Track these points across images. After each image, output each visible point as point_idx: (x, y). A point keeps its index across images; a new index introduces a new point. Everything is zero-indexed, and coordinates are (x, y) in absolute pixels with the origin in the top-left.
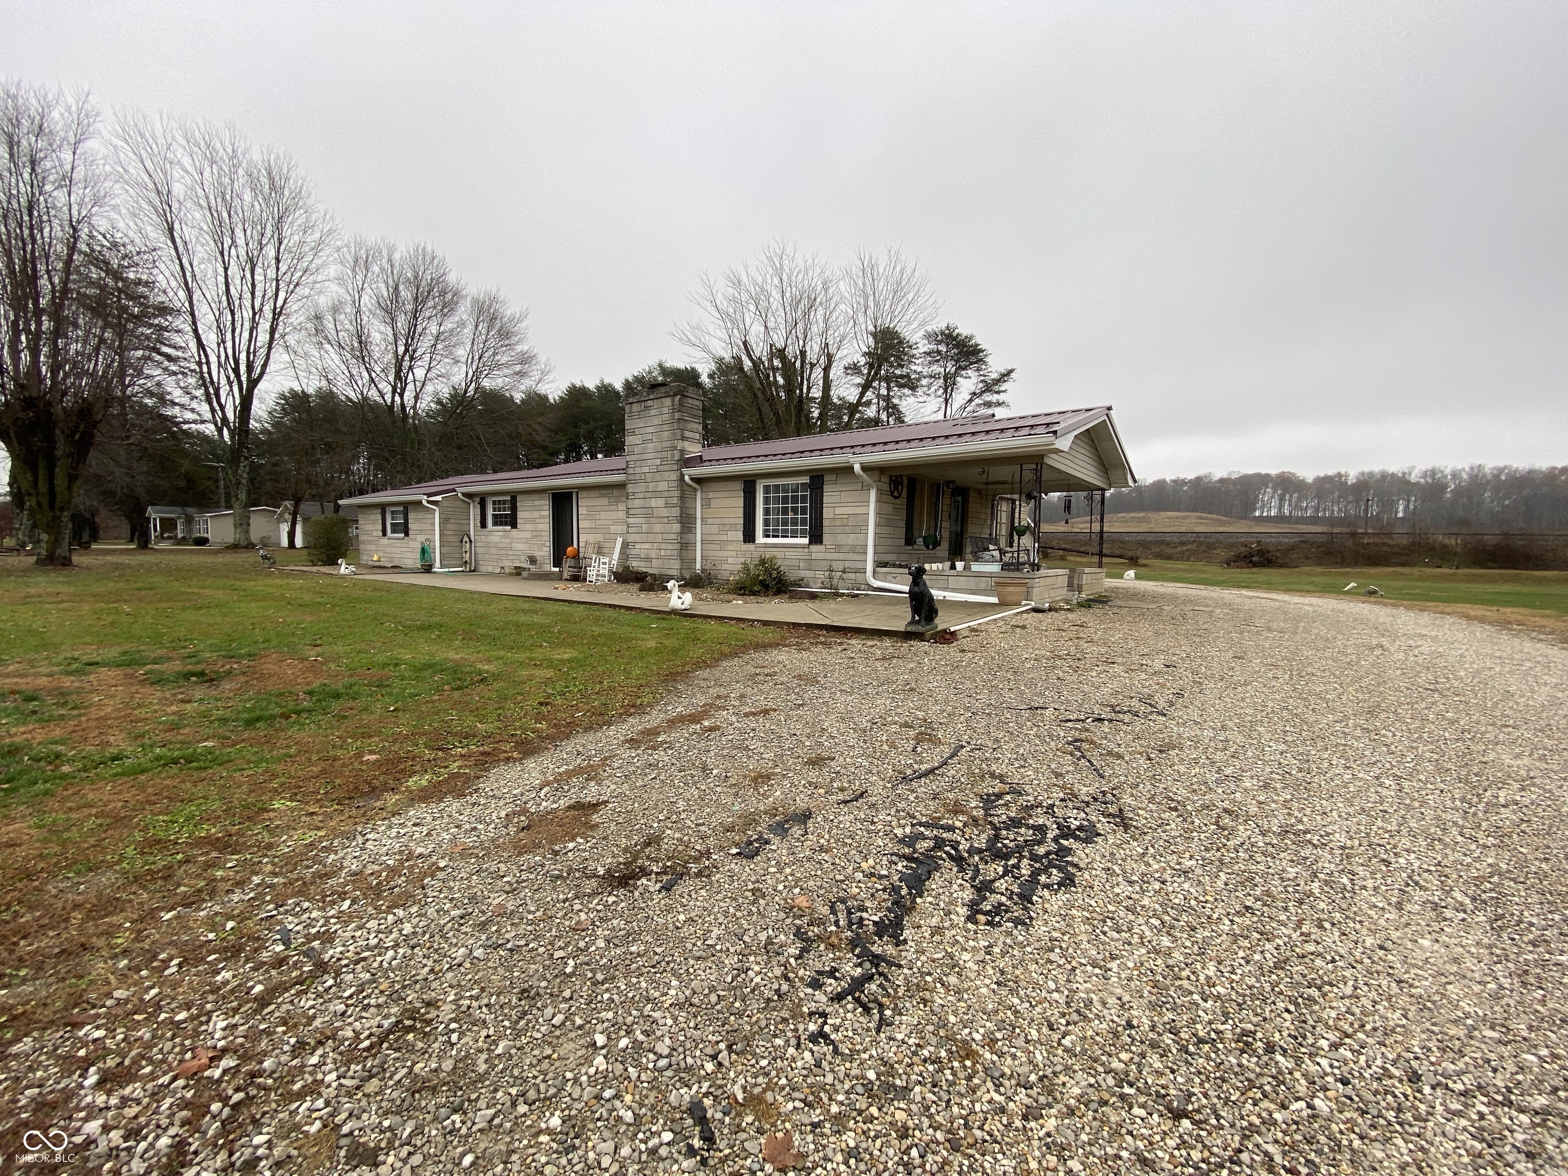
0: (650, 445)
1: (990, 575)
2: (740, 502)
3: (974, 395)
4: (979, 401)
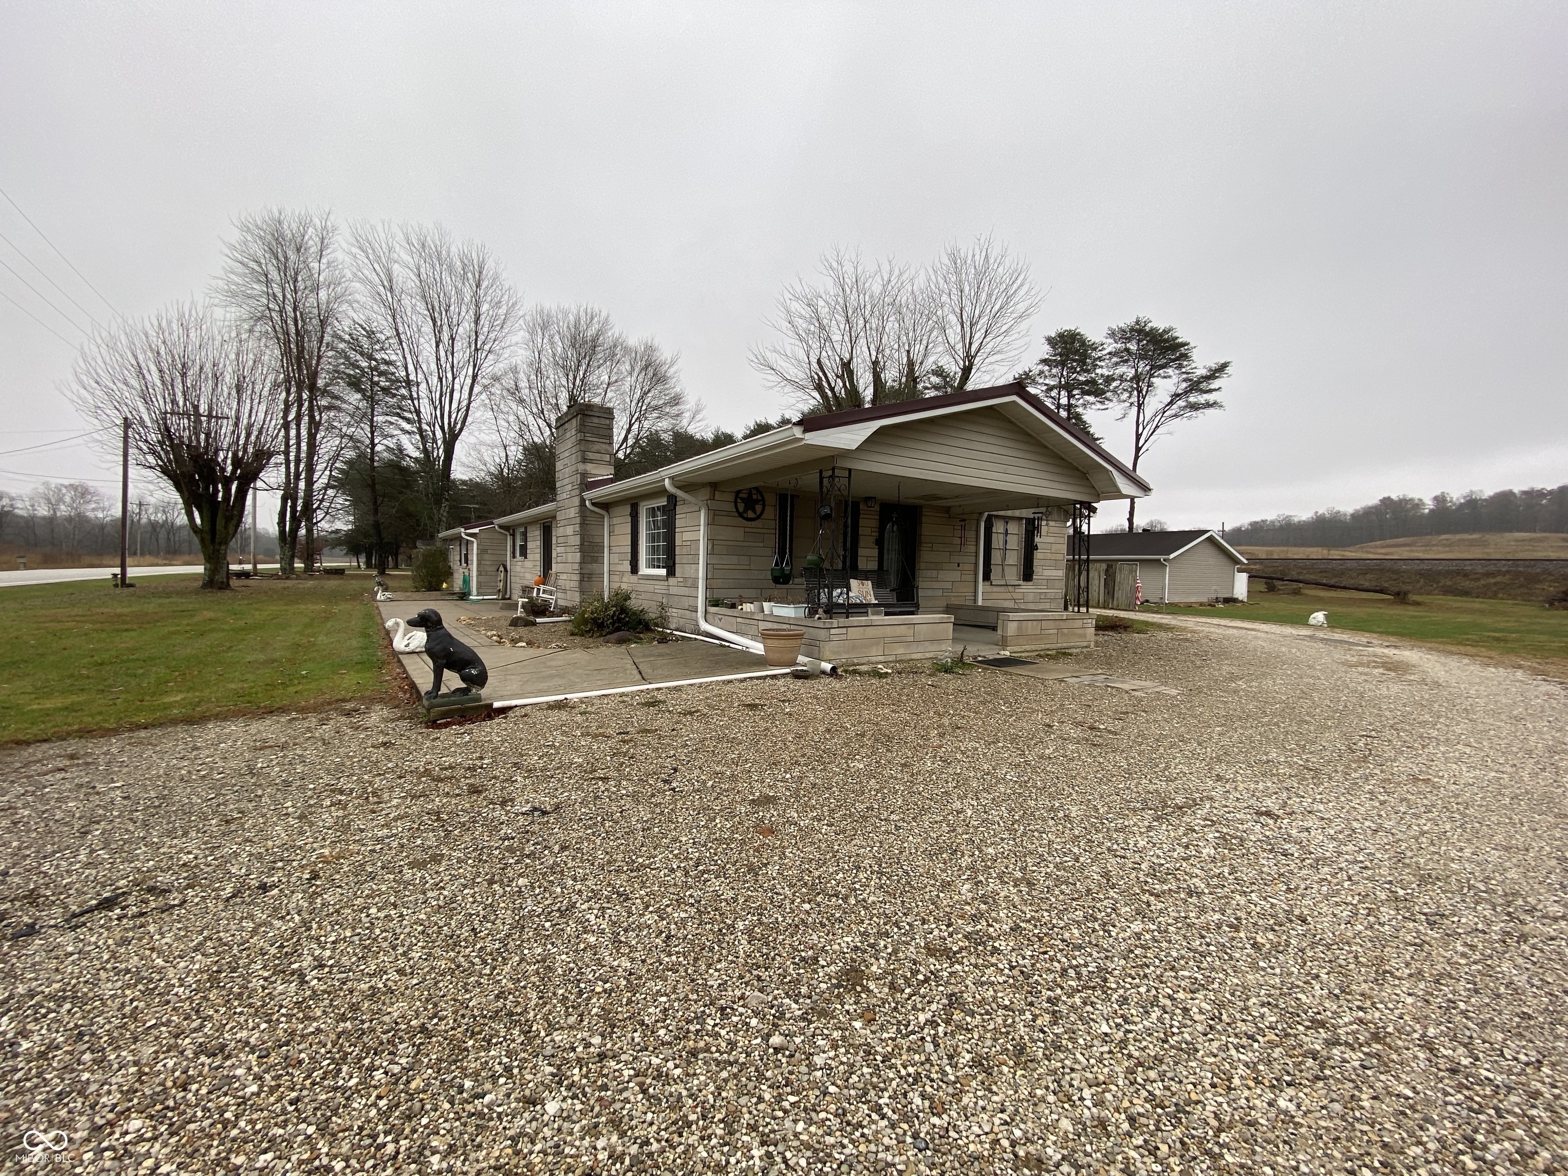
0: (567, 470)
2: (628, 528)
3: (1176, 396)
4: (1181, 403)
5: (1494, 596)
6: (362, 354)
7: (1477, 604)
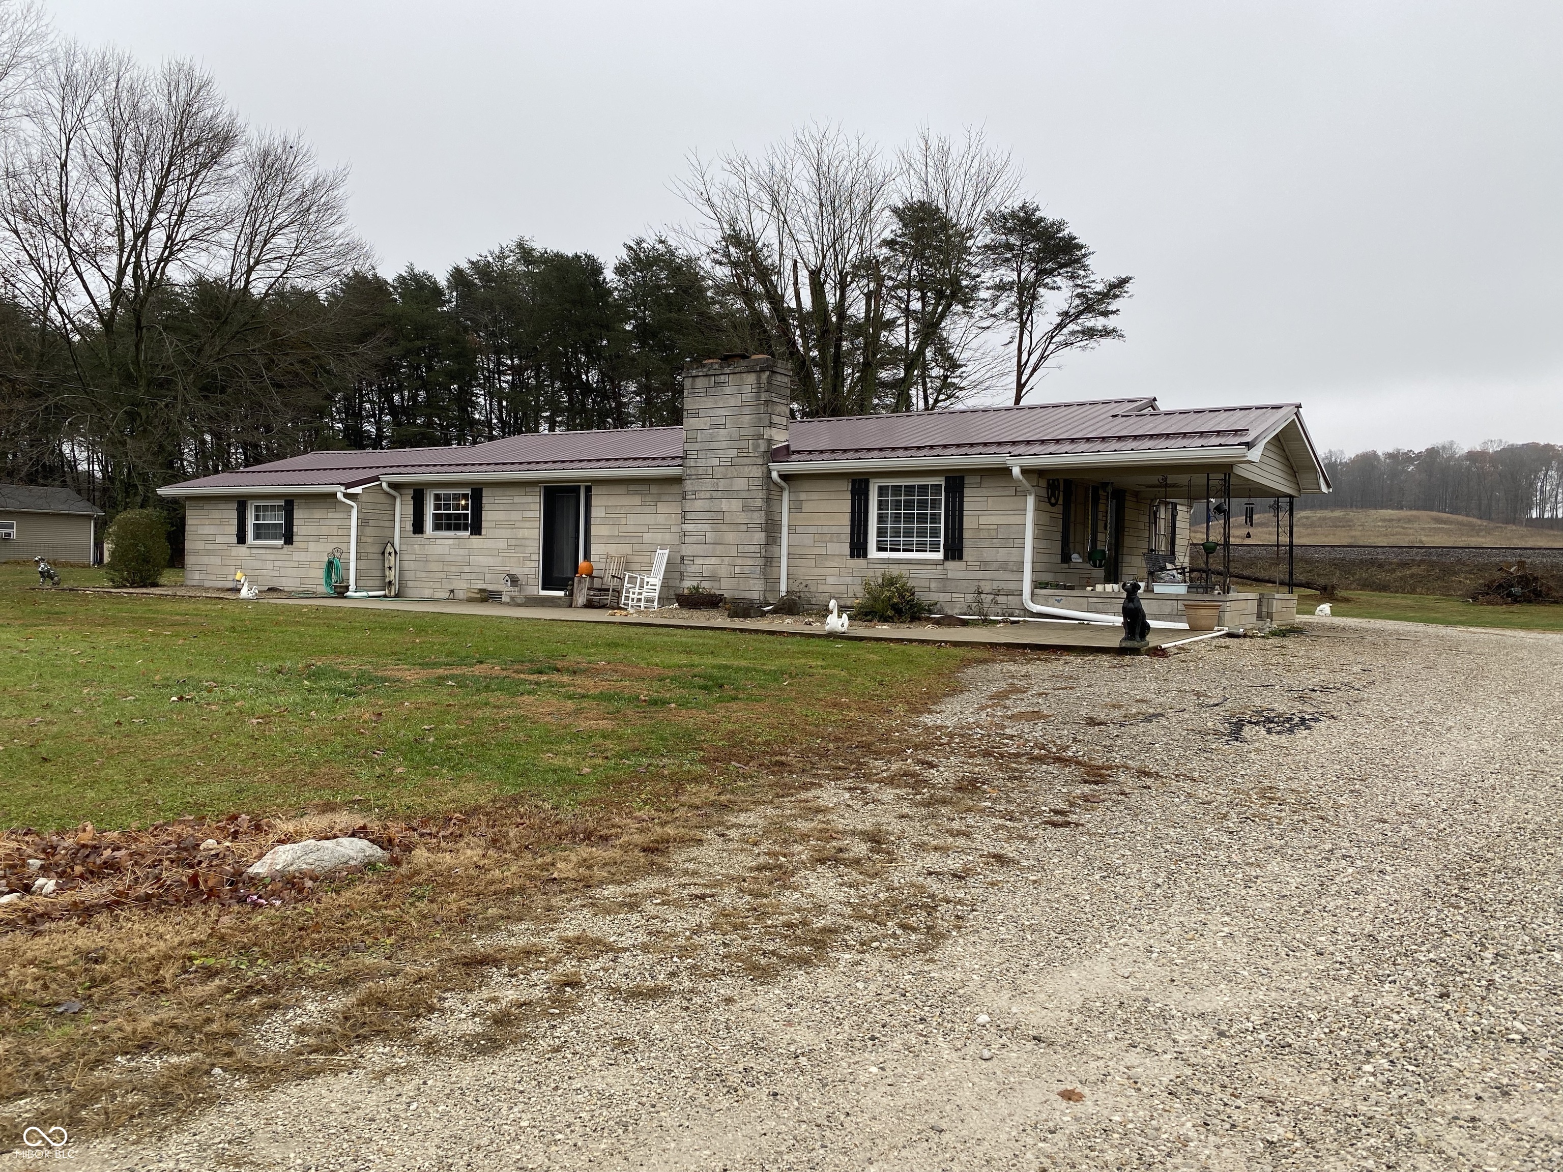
0: (723, 432)
1: (1176, 598)
2: (847, 506)
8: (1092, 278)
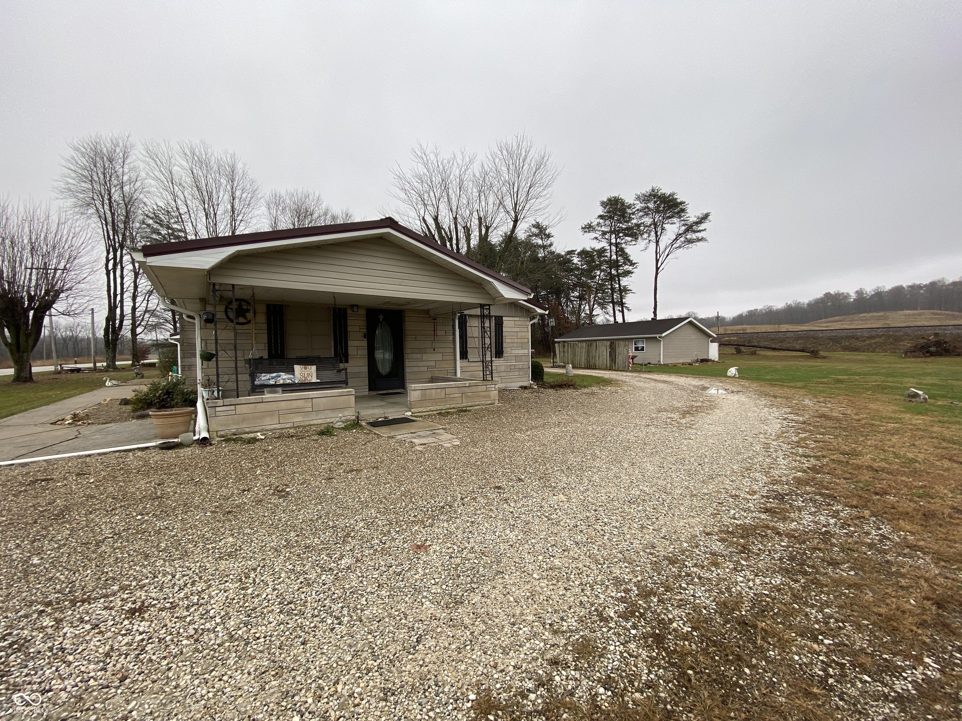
3: (679, 236)
4: (682, 239)
5: (874, 351)
6: (162, 226)
7: (861, 356)
8: (688, 215)
